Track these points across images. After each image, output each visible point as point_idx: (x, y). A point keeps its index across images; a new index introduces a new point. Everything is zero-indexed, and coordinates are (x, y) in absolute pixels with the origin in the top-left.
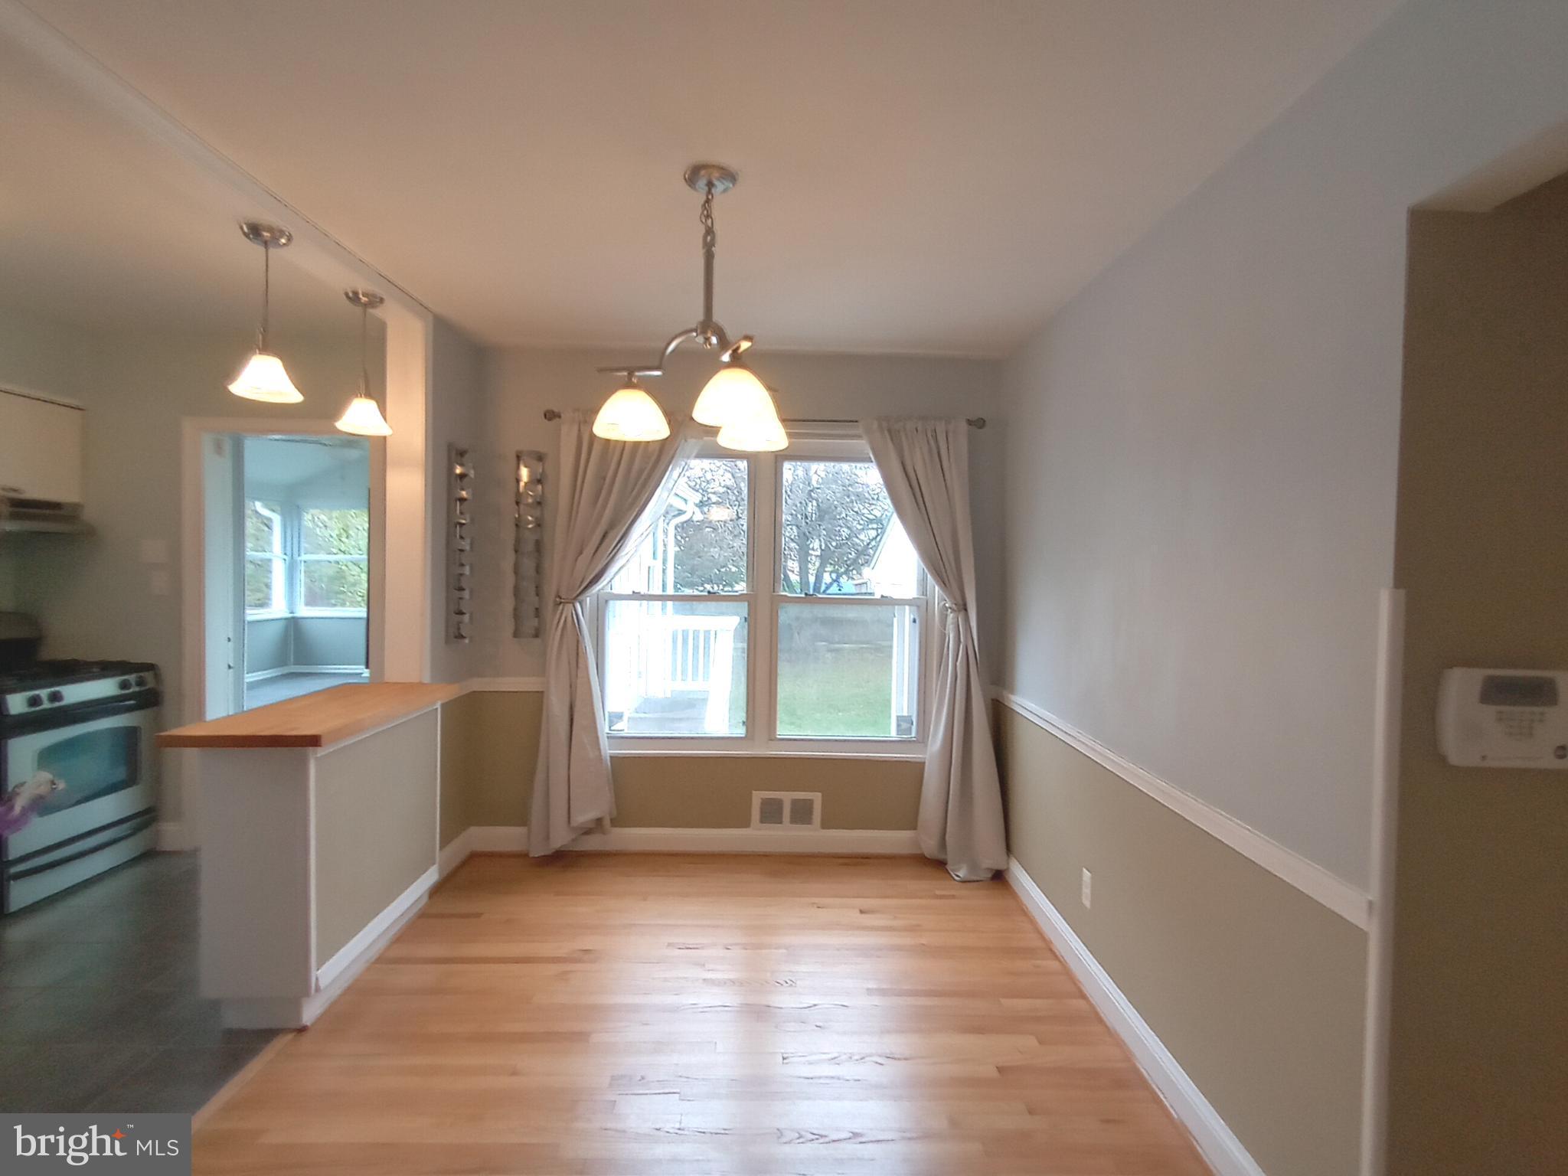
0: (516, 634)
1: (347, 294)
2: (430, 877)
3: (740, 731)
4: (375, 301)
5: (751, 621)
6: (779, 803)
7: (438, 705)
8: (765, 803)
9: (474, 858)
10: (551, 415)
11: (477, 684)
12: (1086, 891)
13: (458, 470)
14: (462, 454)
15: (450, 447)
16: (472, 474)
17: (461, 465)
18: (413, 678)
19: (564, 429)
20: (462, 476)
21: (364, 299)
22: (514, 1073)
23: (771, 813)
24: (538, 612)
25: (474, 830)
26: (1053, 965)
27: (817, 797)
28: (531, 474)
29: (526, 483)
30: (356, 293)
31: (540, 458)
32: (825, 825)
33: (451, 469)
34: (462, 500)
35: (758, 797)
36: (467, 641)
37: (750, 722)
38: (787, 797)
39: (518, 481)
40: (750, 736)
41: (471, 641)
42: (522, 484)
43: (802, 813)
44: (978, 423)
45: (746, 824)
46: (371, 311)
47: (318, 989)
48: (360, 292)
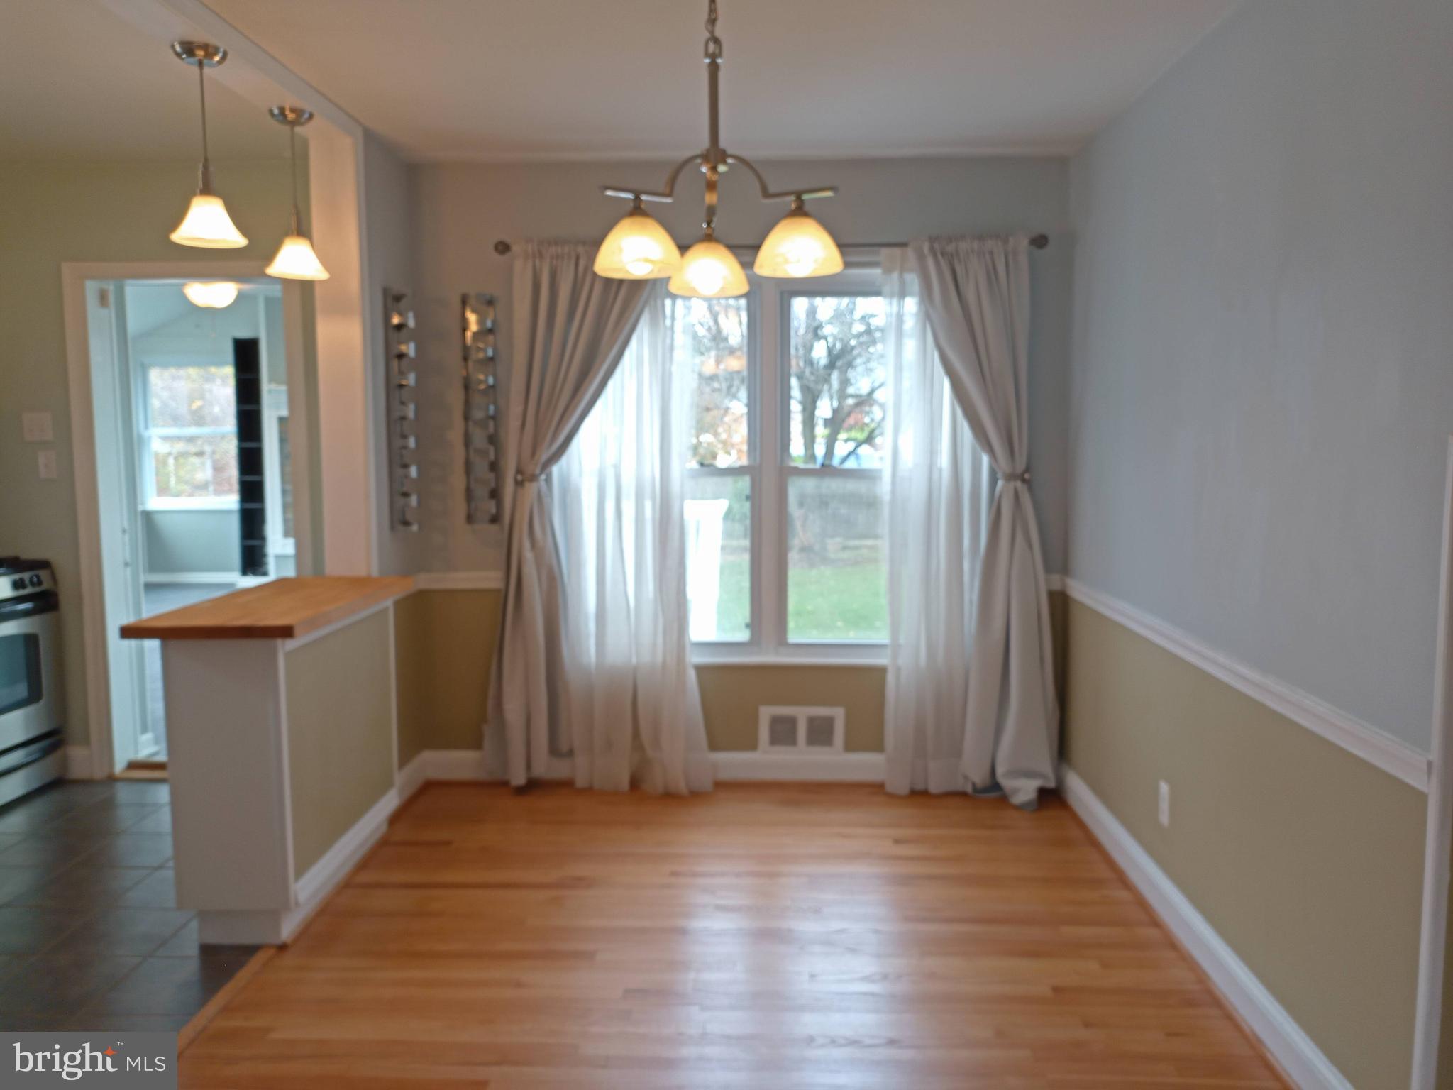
0: (470, 519)
1: (271, 111)
2: (390, 802)
3: (743, 636)
4: (301, 117)
5: (754, 497)
6: (792, 722)
7: (389, 603)
8: (776, 721)
9: (429, 787)
10: (503, 248)
11: (424, 581)
12: (1164, 806)
13: (396, 320)
14: (398, 298)
15: (385, 292)
16: (411, 323)
17: (400, 314)
18: (360, 571)
19: (518, 265)
20: (400, 327)
21: (291, 116)
22: (519, 985)
23: (783, 732)
24: (495, 494)
25: (428, 756)
26: (1123, 894)
27: (838, 713)
28: (481, 322)
29: (475, 334)
30: (282, 110)
31: (490, 302)
32: (850, 747)
33: (387, 319)
34: (401, 356)
35: (766, 713)
36: (415, 528)
37: (755, 624)
38: (802, 714)
39: (464, 328)
40: (755, 642)
41: (420, 528)
42: (469, 334)
43: (820, 733)
44: (1040, 241)
45: (752, 746)
46: (298, 129)
47: (297, 904)
48: (287, 107)
